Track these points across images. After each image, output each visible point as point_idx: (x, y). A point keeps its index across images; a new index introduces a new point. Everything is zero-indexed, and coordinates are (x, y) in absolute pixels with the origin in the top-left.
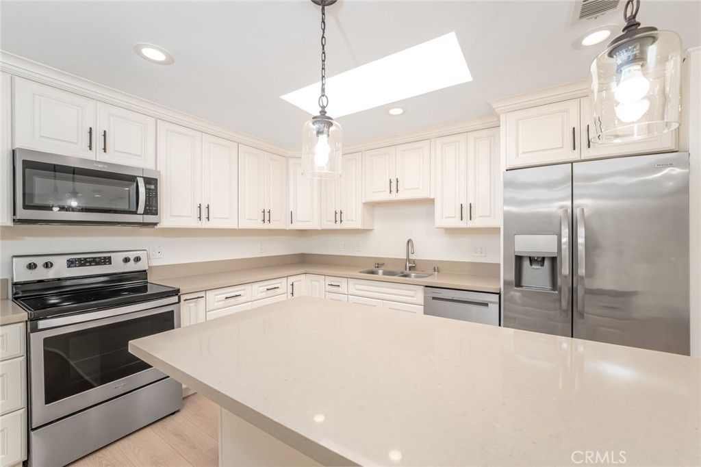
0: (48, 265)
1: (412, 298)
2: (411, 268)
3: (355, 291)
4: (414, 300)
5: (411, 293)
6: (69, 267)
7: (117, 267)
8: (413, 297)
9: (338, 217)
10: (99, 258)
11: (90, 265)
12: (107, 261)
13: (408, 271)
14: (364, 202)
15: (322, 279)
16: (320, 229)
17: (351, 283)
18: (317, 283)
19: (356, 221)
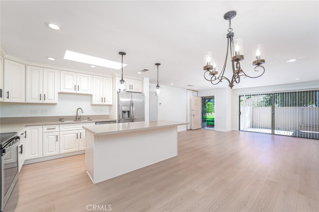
2: (78, 118)
9: (42, 97)
13: (77, 120)
14: (59, 92)
15: (40, 128)
16: (25, 102)
17: (61, 126)
18: (36, 130)
19: (54, 100)
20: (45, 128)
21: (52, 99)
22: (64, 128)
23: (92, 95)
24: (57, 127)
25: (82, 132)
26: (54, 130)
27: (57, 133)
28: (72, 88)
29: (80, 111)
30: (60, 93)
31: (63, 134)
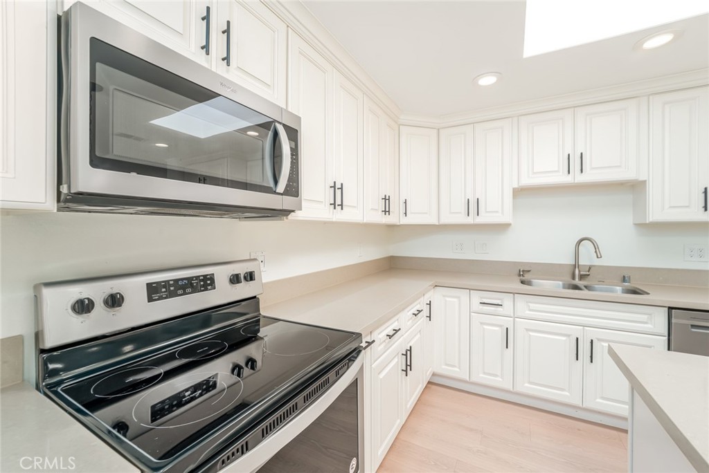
0: (114, 301)
1: (646, 325)
2: (582, 277)
3: (528, 312)
4: (649, 327)
5: (644, 317)
6: (150, 300)
7: (222, 294)
8: (646, 323)
9: (473, 206)
10: (197, 277)
11: (185, 293)
12: (207, 283)
13: (577, 282)
14: (516, 186)
15: (464, 294)
16: (437, 224)
17: (521, 302)
18: (455, 300)
19: (502, 213)
20: (477, 297)
21: (497, 212)
22: (530, 310)
23: (644, 182)
24: (507, 301)
25: (599, 340)
26: (499, 309)
27: (508, 322)
28: (556, 169)
29: (586, 248)
30: (519, 192)
31: (527, 330)
